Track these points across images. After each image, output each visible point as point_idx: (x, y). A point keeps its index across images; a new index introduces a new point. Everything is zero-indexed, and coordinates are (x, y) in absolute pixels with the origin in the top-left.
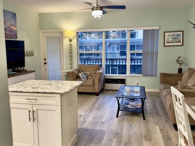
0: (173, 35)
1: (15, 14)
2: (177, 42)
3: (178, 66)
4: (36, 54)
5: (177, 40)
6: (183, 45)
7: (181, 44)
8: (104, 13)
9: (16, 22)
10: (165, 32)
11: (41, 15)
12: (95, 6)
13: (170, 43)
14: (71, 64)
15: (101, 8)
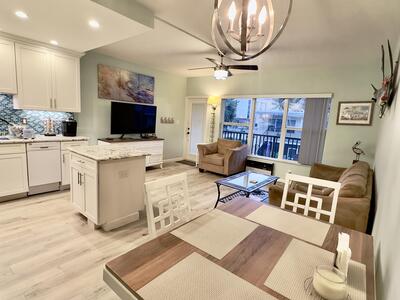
0: (355, 107)
1: (153, 78)
2: (361, 119)
3: (354, 157)
4: (177, 122)
5: (362, 116)
6: (370, 124)
7: (368, 122)
8: (230, 74)
9: (153, 87)
10: (340, 103)
11: (190, 80)
12: (219, 64)
13: (346, 119)
14: (212, 137)
15: (227, 68)
